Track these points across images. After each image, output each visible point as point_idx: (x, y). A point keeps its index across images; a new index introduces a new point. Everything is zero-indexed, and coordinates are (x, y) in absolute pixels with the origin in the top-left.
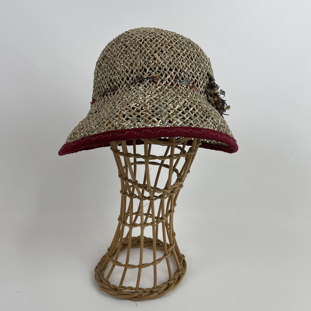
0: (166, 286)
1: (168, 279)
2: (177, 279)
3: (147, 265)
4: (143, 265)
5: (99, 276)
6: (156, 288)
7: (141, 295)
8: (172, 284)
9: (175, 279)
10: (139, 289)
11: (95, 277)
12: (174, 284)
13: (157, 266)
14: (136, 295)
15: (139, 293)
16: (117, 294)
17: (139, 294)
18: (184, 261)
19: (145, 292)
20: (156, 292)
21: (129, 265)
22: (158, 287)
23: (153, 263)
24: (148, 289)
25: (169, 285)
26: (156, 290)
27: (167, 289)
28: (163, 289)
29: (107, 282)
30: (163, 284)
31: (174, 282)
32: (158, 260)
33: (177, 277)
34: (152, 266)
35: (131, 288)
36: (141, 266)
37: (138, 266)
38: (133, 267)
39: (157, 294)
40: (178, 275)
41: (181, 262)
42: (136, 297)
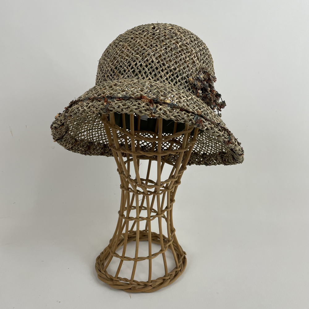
0: (161, 281)
1: (164, 274)
2: (173, 275)
3: (142, 259)
4: (138, 258)
5: (99, 265)
6: (150, 282)
7: (134, 287)
8: (168, 279)
9: (171, 275)
10: (134, 281)
11: (96, 266)
12: (169, 280)
13: (153, 260)
14: (130, 287)
16: (113, 284)
17: (133, 287)
18: (185, 258)
19: (139, 285)
20: (150, 286)
21: (125, 257)
22: (152, 281)
23: (148, 257)
24: (142, 282)
25: (165, 281)
26: (151, 284)
27: (162, 284)
28: (157, 283)
29: (105, 272)
30: (159, 279)
31: (170, 278)
32: (153, 255)
33: (174, 273)
34: (147, 261)
35: (126, 280)
36: (137, 259)
37: (134, 259)
38: (129, 259)
39: (150, 288)
40: (176, 272)
41: (181, 259)
42: (130, 289)
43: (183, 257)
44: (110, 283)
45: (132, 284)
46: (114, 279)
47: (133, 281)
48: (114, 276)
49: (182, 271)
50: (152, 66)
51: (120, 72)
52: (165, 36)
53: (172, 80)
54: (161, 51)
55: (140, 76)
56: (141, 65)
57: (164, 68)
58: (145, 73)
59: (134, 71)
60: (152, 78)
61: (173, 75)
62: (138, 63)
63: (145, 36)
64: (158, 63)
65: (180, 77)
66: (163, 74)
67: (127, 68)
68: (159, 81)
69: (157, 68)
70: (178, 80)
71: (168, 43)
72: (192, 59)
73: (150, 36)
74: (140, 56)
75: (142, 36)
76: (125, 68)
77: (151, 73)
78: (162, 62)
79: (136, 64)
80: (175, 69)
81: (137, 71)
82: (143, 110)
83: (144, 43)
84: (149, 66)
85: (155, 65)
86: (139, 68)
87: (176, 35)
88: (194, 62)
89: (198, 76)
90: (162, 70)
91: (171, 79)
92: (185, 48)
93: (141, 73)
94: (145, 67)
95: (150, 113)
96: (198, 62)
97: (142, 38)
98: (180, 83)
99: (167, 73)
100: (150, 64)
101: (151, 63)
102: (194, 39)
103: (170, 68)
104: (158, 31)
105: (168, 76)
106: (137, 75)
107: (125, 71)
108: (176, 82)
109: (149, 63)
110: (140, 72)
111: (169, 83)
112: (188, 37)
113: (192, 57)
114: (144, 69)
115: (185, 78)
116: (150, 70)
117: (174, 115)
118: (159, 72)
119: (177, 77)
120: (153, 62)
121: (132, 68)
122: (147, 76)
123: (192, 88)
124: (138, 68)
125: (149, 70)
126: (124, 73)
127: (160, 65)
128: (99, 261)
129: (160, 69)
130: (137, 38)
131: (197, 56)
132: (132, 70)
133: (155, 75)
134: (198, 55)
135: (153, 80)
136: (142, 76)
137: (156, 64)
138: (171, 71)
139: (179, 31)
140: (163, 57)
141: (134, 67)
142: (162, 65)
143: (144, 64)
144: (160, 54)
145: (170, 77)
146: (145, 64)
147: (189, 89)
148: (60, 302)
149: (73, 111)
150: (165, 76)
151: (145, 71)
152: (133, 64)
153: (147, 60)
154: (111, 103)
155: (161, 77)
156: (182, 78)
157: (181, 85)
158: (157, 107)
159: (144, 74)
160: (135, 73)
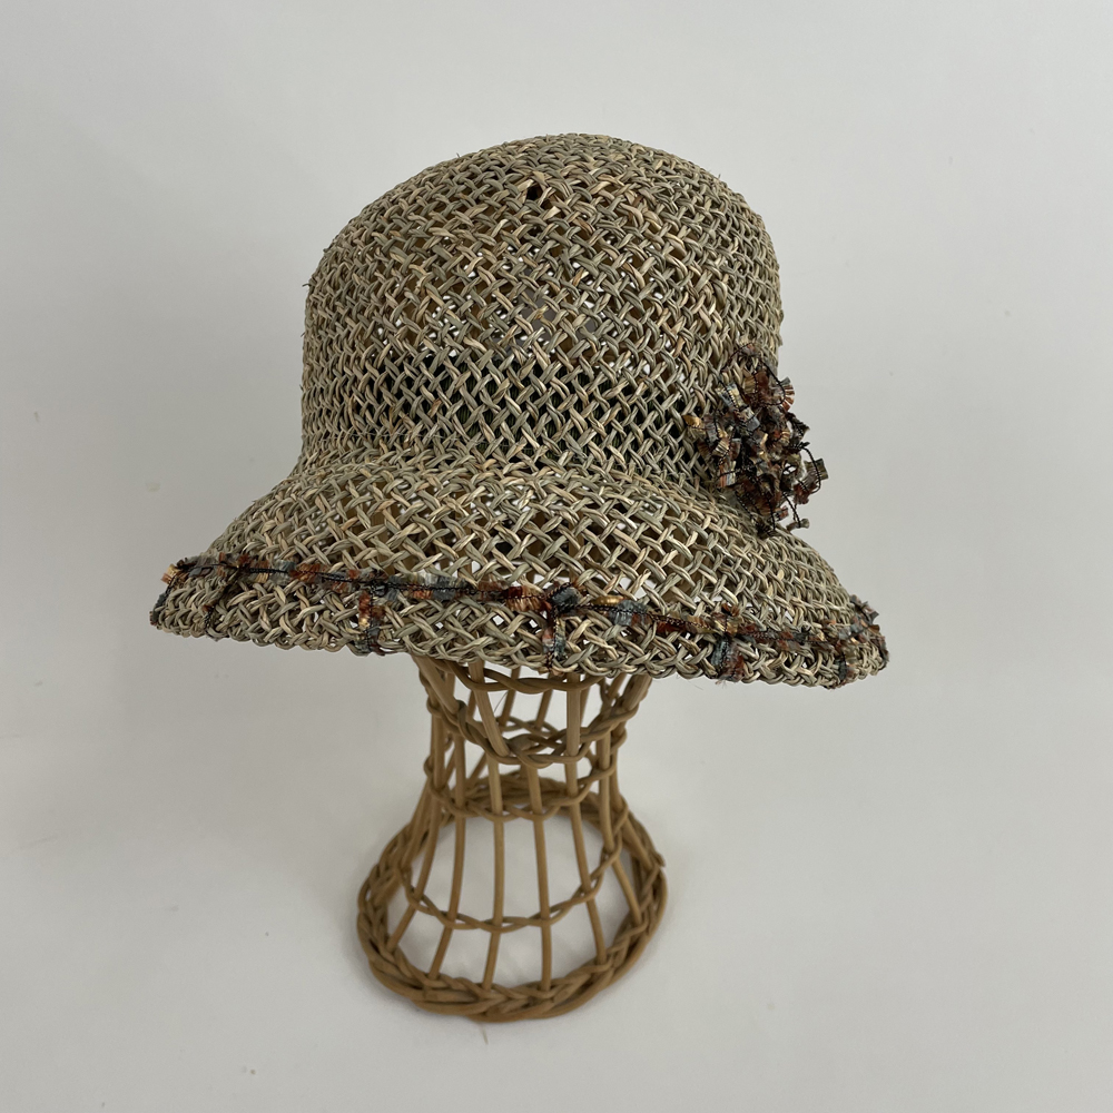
0: (584, 979)
3: (517, 923)
4: (505, 920)
5: (370, 923)
6: (548, 985)
7: (496, 1009)
9: (616, 953)
10: (494, 987)
11: (360, 929)
12: (611, 973)
14: (482, 1007)
16: (422, 999)
17: (491, 1008)
18: (660, 879)
19: (509, 998)
20: (549, 1002)
21: (459, 917)
22: (554, 985)
23: (537, 916)
24: (521, 990)
26: (549, 993)
28: (572, 990)
29: (393, 953)
30: (572, 975)
31: (611, 967)
32: (554, 909)
33: (625, 946)
34: (535, 928)
36: (499, 924)
37: (488, 925)
38: (472, 924)
40: (631, 939)
42: (484, 1014)
44: (418, 994)
45: (488, 999)
46: (426, 982)
47: (490, 986)
48: (425, 970)
49: (652, 931)
50: (536, 393)
51: (406, 407)
52: (584, 235)
53: (619, 441)
54: (571, 318)
55: (489, 433)
56: (492, 386)
57: (585, 396)
58: (511, 420)
59: (463, 413)
60: (540, 441)
61: (621, 417)
62: (478, 377)
63: (498, 238)
64: (563, 372)
65: (649, 422)
66: (581, 419)
67: (435, 393)
68: (566, 454)
69: (557, 399)
70: (640, 432)
71: (596, 272)
72: (697, 316)
73: (523, 241)
74: (483, 343)
75: (485, 238)
76: (427, 394)
77: (532, 422)
78: (578, 371)
79: (471, 382)
80: (629, 390)
81: (477, 413)
82: (516, 654)
83: (498, 277)
84: (525, 393)
85: (548, 386)
86: (486, 399)
87: (630, 223)
88: (705, 329)
89: (720, 392)
90: (579, 406)
91: (614, 433)
92: (665, 276)
93: (495, 424)
94: (509, 398)
95: (544, 661)
96: (719, 321)
97: (485, 246)
98: (651, 442)
99: (600, 412)
100: (527, 381)
101: (533, 377)
102: (702, 218)
103: (609, 393)
104: (554, 211)
105: (601, 425)
106: (476, 427)
107: (426, 405)
108: (636, 445)
109: (523, 377)
110: (489, 416)
111: (609, 453)
112: (678, 220)
113: (695, 311)
114: (503, 403)
115: (669, 415)
116: (530, 408)
118: (567, 414)
119: (640, 419)
120: (538, 370)
121: (456, 397)
122: (519, 435)
123: (696, 450)
124: (480, 403)
125: (524, 407)
126: (421, 414)
127: (569, 385)
128: (371, 911)
129: (568, 403)
130: (468, 243)
131: (715, 294)
132: (458, 407)
133: (552, 426)
134: (718, 289)
135: (545, 449)
136: (498, 433)
137: (555, 379)
138: (613, 402)
139: (642, 198)
140: (582, 346)
141: (463, 392)
142: (576, 383)
143: (504, 385)
144: (566, 336)
145: (609, 428)
146: (507, 384)
147: (687, 458)
148: (253, 1072)
150: (590, 425)
151: (507, 414)
152: (459, 380)
153: (516, 365)
154: (384, 613)
155: (575, 433)
156: (658, 424)
157: (654, 448)
158: (570, 628)
159: (504, 425)
160: (471, 420)
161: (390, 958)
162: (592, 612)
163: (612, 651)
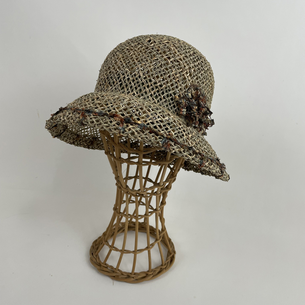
0: (144, 275)
1: (148, 270)
2: (157, 272)
3: (129, 252)
4: (125, 250)
5: (94, 248)
6: (133, 274)
7: (118, 276)
8: (150, 275)
9: (155, 271)
12: (152, 276)
13: (138, 255)
14: (114, 274)
15: (117, 274)
16: (100, 269)
18: (173, 257)
19: (122, 274)
20: (133, 278)
21: (114, 247)
22: (135, 274)
23: (134, 251)
24: (125, 273)
25: (148, 275)
26: (133, 276)
27: (144, 277)
30: (142, 272)
31: (152, 274)
32: (138, 250)
33: (158, 270)
34: (132, 255)
35: (112, 267)
36: (123, 251)
37: (121, 251)
38: (117, 250)
39: (132, 279)
40: (161, 268)
41: (169, 257)
42: (114, 276)
43: (171, 255)
44: (99, 267)
45: (116, 273)
46: (102, 265)
47: (118, 269)
48: (102, 261)
49: (167, 269)
50: (138, 82)
51: (110, 83)
52: (158, 50)
53: (156, 97)
54: (150, 66)
55: (126, 89)
56: (129, 79)
57: (150, 84)
58: (131, 87)
59: (121, 84)
60: (137, 93)
61: (158, 91)
62: (126, 77)
63: (139, 49)
64: (145, 78)
65: (165, 94)
66: (148, 90)
67: (116, 80)
68: (142, 97)
69: (143, 84)
70: (162, 96)
71: (159, 58)
72: (183, 75)
73: (144, 50)
74: (129, 69)
75: (135, 49)
76: (114, 80)
77: (136, 88)
78: (149, 78)
79: (124, 77)
80: (161, 86)
81: (124, 84)
82: (113, 129)
83: (136, 56)
84: (136, 81)
85: (141, 80)
86: (127, 82)
87: (170, 50)
88: (185, 78)
89: (186, 93)
90: (148, 86)
91: (155, 95)
92: (177, 63)
93: (127, 87)
94: (132, 82)
95: (119, 132)
96: (190, 78)
97: (135, 50)
98: (165, 100)
99: (153, 89)
100: (137, 79)
101: (138, 78)
102: (189, 54)
103: (156, 85)
104: (153, 45)
105: (152, 92)
106: (123, 88)
107: (114, 83)
108: (161, 99)
109: (136, 78)
110: (127, 85)
111: (153, 99)
112: (183, 53)
113: (183, 74)
114: (130, 83)
115: (171, 95)
116: (136, 85)
117: (141, 137)
118: (145, 88)
119: (163, 93)
120: (140, 77)
121: (120, 81)
122: (132, 91)
123: (177, 106)
124: (125, 82)
125: (135, 84)
126: (112, 84)
127: (146, 81)
129: (146, 85)
130: (132, 50)
131: (190, 72)
132: (120, 83)
133: (140, 90)
134: (191, 71)
135: (138, 95)
136: (128, 90)
137: (143, 79)
138: (157, 87)
139: (174, 46)
140: (151, 73)
141: (122, 80)
142: (148, 81)
143: (131, 79)
144: (148, 70)
145: (155, 93)
146: (132, 79)
147: (174, 106)
148: (52, 276)
149: (56, 118)
150: (150, 92)
151: (131, 86)
152: (122, 77)
153: (135, 75)
154: (87, 117)
155: (146, 93)
156: (168, 96)
157: (165, 101)
158: (127, 126)
159: (129, 88)
160: (122, 86)
161: (95, 257)
162: (134, 124)
163: (136, 133)
